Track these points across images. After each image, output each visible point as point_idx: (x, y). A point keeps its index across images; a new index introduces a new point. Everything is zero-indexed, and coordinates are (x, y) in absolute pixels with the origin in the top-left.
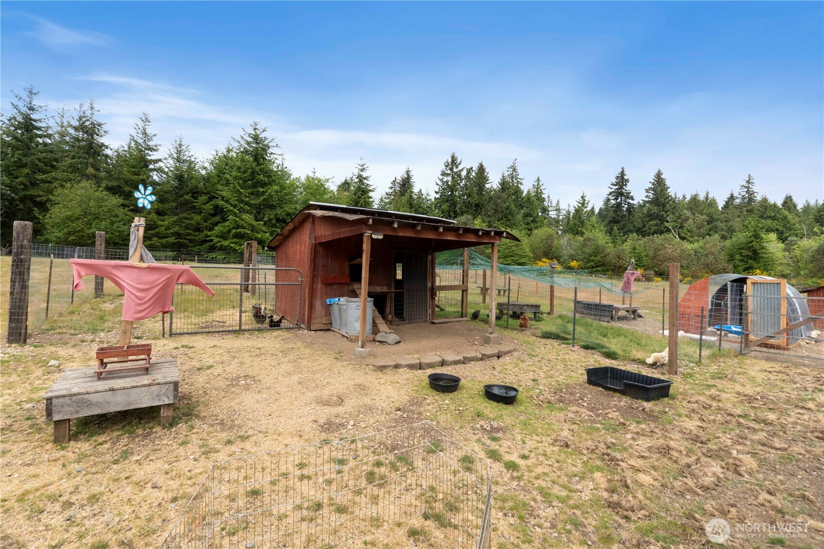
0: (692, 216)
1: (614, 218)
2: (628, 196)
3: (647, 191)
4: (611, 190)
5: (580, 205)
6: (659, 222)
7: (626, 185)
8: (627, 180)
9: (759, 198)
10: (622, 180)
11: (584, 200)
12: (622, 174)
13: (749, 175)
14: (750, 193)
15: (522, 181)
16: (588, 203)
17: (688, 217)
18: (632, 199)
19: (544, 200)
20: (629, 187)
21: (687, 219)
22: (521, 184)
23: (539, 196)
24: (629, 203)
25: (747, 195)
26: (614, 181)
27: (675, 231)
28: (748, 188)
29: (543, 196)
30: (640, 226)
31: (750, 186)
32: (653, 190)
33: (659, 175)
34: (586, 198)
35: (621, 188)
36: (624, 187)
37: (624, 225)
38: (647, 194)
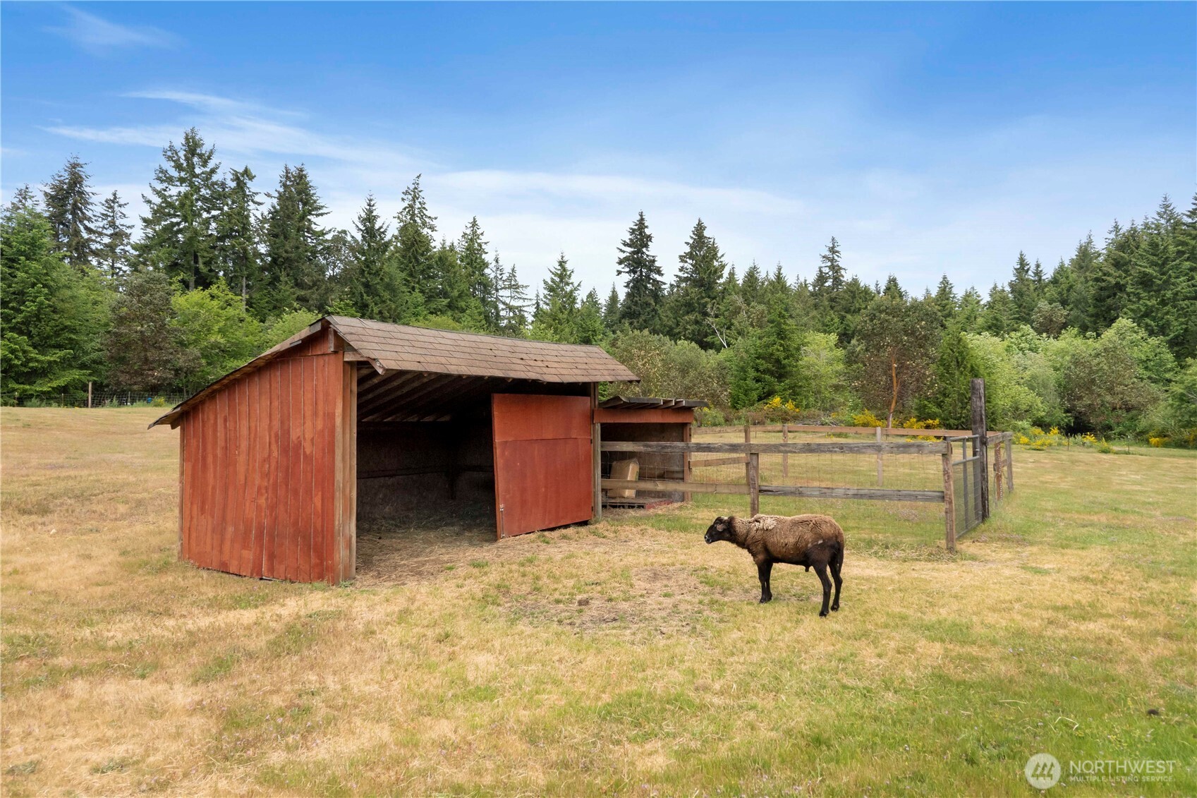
0: (744, 306)
1: (629, 308)
2: (651, 266)
3: (682, 259)
4: (622, 256)
5: (557, 279)
6: (699, 317)
7: (646, 246)
8: (649, 238)
9: (847, 277)
10: (640, 238)
11: (565, 270)
12: (641, 224)
13: (833, 239)
14: (836, 269)
15: (434, 222)
16: (570, 276)
17: (740, 308)
18: (659, 272)
19: (486, 265)
20: (652, 250)
21: (737, 311)
22: (432, 228)
23: (473, 255)
24: (654, 280)
25: (831, 273)
26: (627, 237)
27: (721, 334)
28: (832, 260)
29: (484, 256)
30: (670, 323)
31: (836, 258)
32: (690, 255)
33: (700, 229)
34: (568, 266)
35: (639, 251)
36: (644, 250)
37: (645, 321)
38: (682, 264)
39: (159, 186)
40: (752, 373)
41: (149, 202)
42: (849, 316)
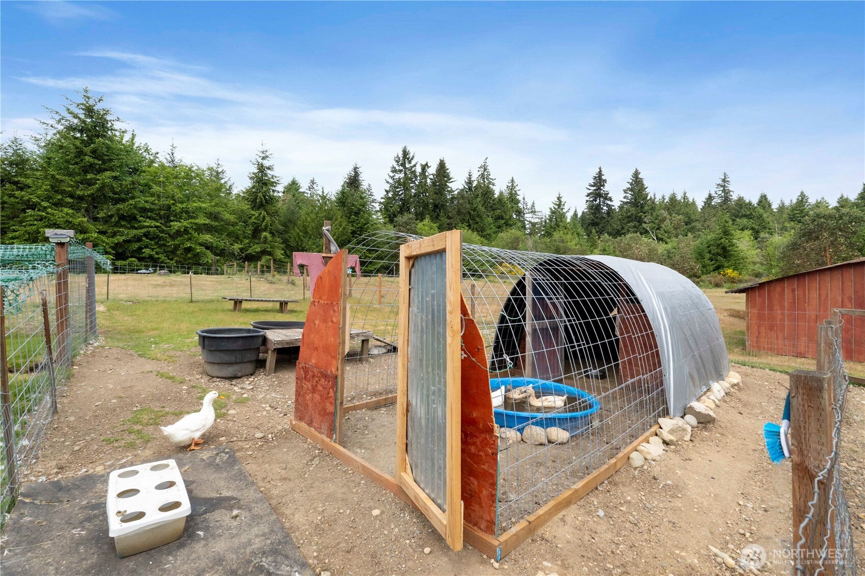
0: (668, 217)
1: (593, 220)
2: (606, 197)
3: (625, 191)
4: (589, 192)
5: (556, 207)
6: (637, 224)
7: (603, 186)
8: (605, 181)
9: (734, 197)
10: (599, 181)
11: (561, 202)
12: (600, 173)
13: (725, 174)
14: (726, 192)
15: (494, 181)
16: (564, 205)
17: (665, 218)
18: (610, 200)
19: (518, 202)
20: (607, 188)
21: (664, 220)
22: (493, 185)
23: (513, 197)
24: (607, 204)
25: (723, 194)
26: (592, 181)
27: (653, 233)
28: (724, 186)
29: (517, 197)
30: (618, 228)
31: (726, 185)
32: (631, 190)
33: (636, 174)
34: (562, 200)
35: (599, 189)
36: (602, 188)
37: (602, 227)
38: (625, 195)
39: (392, 174)
40: (708, 256)
41: (388, 182)
42: (738, 220)
